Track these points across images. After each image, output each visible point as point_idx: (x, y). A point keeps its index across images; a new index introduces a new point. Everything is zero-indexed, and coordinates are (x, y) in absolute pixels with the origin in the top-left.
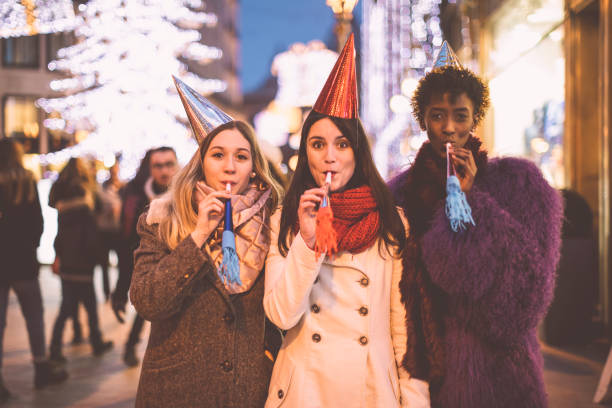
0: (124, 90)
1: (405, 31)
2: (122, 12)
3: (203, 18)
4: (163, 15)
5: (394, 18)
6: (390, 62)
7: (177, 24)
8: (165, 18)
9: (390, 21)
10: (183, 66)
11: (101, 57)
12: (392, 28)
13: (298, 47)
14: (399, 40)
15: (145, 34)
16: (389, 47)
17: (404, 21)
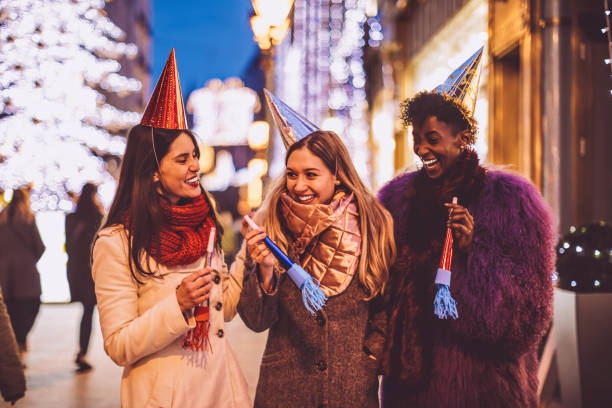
0: (38, 118)
1: (324, 73)
2: (37, 38)
3: (121, 48)
4: (81, 43)
5: (312, 60)
6: (307, 103)
7: (95, 54)
8: (82, 47)
9: (307, 63)
10: (101, 96)
11: (12, 84)
12: (309, 70)
13: (215, 83)
14: (316, 82)
15: (61, 62)
16: (306, 87)
17: (321, 63)
